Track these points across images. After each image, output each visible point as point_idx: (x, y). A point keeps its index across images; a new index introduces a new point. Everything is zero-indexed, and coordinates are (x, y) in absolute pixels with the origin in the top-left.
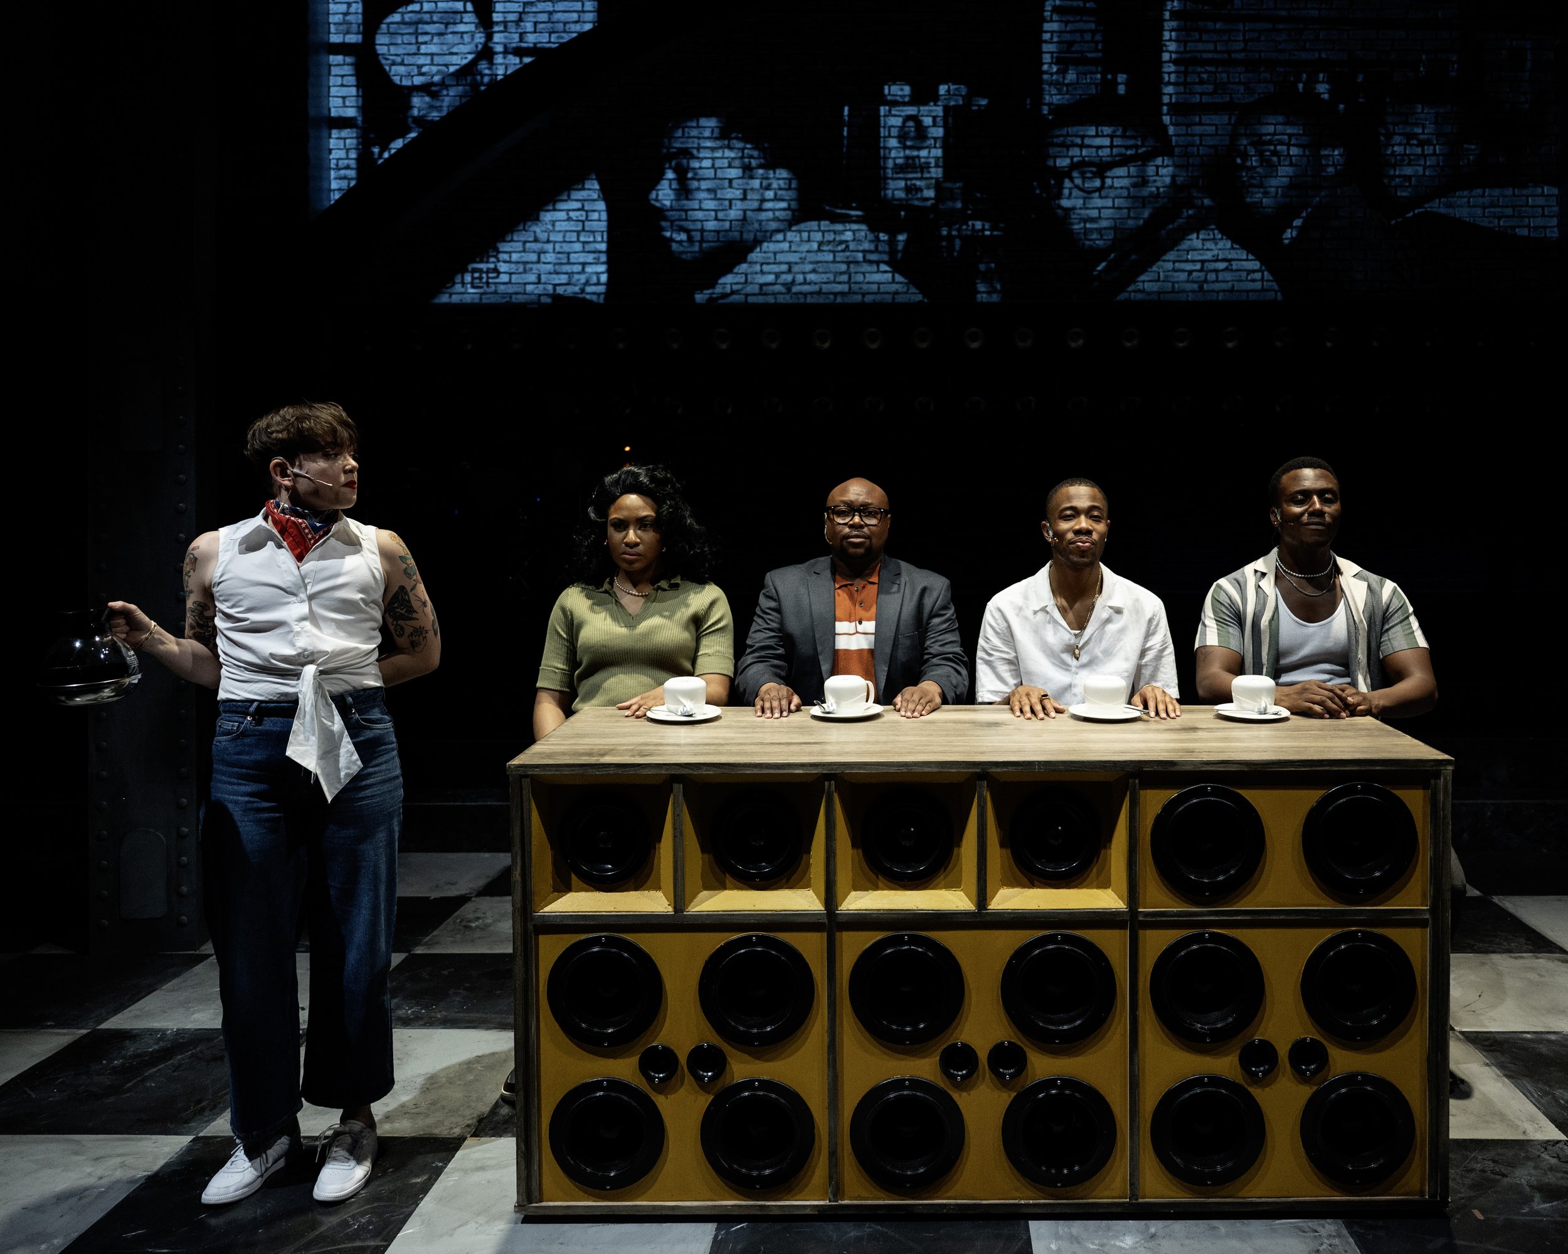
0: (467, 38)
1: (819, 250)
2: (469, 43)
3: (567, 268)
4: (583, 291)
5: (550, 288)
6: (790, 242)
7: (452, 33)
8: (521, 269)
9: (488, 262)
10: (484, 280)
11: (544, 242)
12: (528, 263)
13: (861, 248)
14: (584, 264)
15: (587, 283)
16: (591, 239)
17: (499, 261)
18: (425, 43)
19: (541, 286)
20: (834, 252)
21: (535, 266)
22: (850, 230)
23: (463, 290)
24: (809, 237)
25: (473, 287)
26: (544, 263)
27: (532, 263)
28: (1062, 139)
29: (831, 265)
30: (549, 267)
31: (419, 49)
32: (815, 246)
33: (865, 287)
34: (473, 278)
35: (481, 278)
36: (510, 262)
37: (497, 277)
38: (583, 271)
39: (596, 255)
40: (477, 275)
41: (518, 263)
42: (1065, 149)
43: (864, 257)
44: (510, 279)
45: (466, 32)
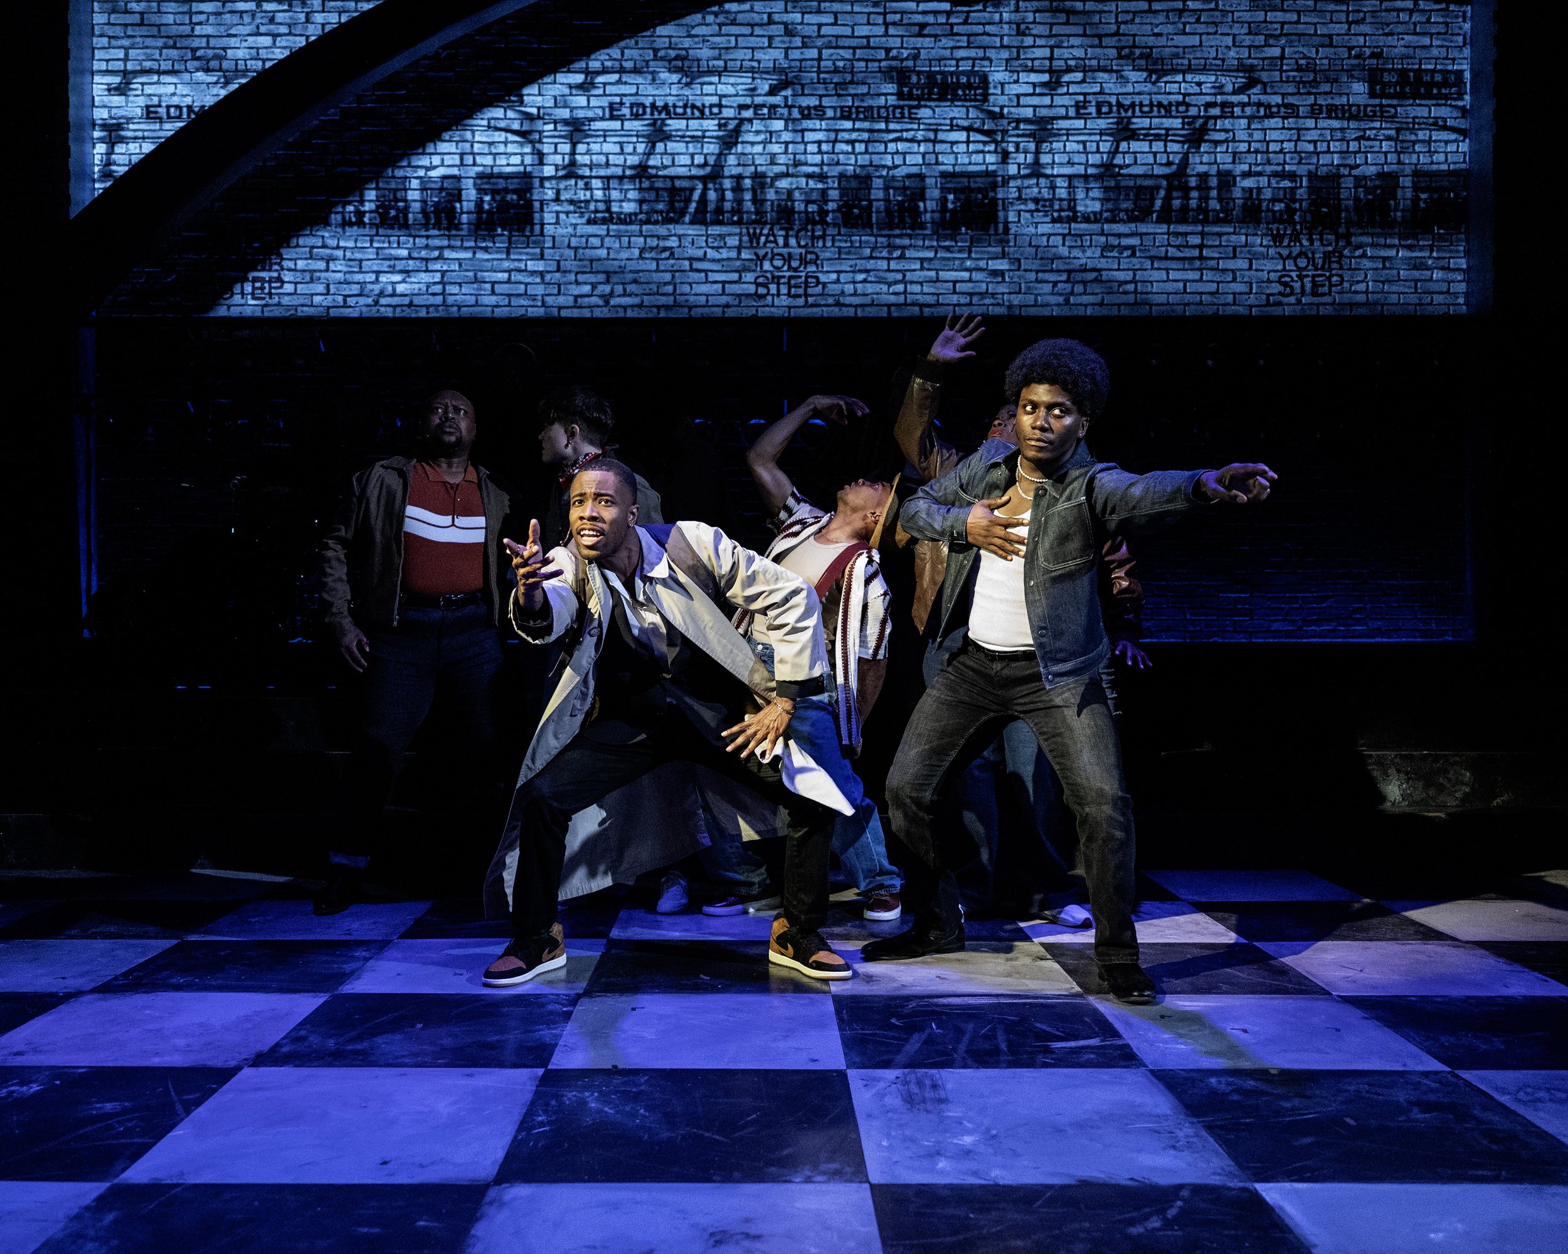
0: (247, 19)
1: (641, 257)
2: (249, 24)
3: (359, 277)
4: (376, 303)
5: (340, 299)
6: (608, 249)
7: (230, 12)
8: (308, 279)
9: (270, 270)
10: (267, 291)
11: (333, 248)
12: (315, 271)
13: (687, 255)
14: (378, 273)
15: (381, 294)
16: (386, 245)
17: (282, 269)
18: (200, 23)
19: (330, 298)
20: (657, 260)
21: (323, 275)
22: (675, 235)
23: (243, 302)
24: (629, 242)
25: (254, 298)
26: (334, 271)
27: (320, 271)
28: (912, 133)
29: (654, 275)
30: (339, 276)
31: (193, 30)
32: (636, 252)
33: (692, 299)
34: (254, 288)
35: (262, 288)
36: (295, 270)
37: (281, 287)
38: (377, 280)
39: (392, 263)
40: (258, 285)
41: (304, 271)
42: (916, 145)
43: (691, 265)
44: (296, 290)
45: (247, 12)
